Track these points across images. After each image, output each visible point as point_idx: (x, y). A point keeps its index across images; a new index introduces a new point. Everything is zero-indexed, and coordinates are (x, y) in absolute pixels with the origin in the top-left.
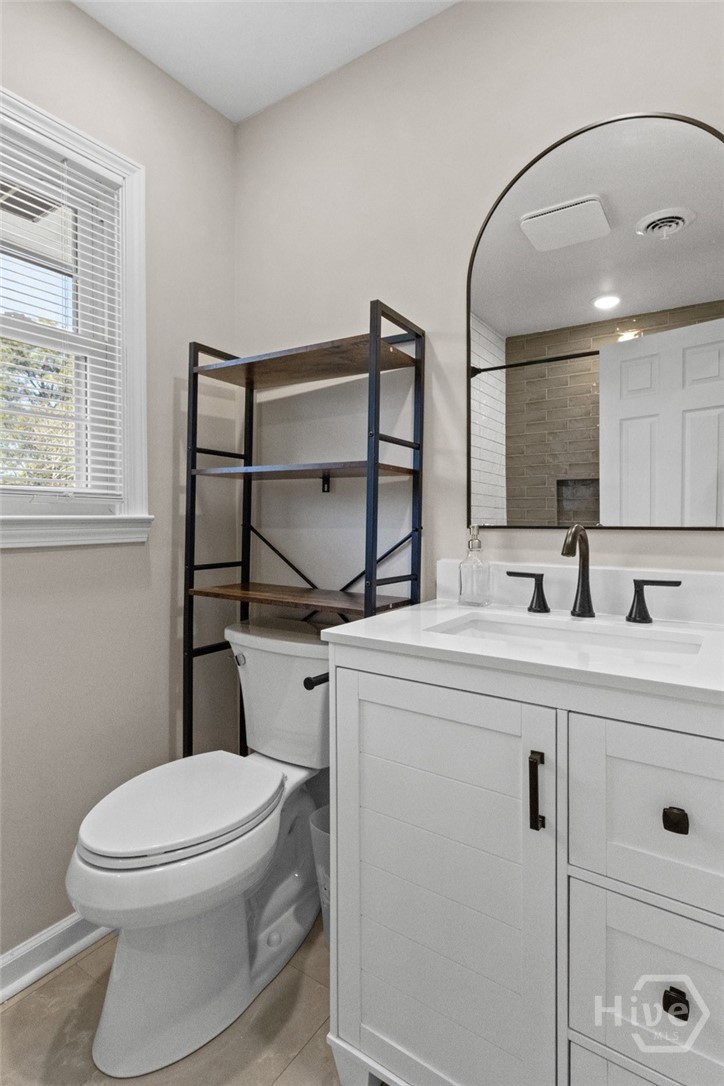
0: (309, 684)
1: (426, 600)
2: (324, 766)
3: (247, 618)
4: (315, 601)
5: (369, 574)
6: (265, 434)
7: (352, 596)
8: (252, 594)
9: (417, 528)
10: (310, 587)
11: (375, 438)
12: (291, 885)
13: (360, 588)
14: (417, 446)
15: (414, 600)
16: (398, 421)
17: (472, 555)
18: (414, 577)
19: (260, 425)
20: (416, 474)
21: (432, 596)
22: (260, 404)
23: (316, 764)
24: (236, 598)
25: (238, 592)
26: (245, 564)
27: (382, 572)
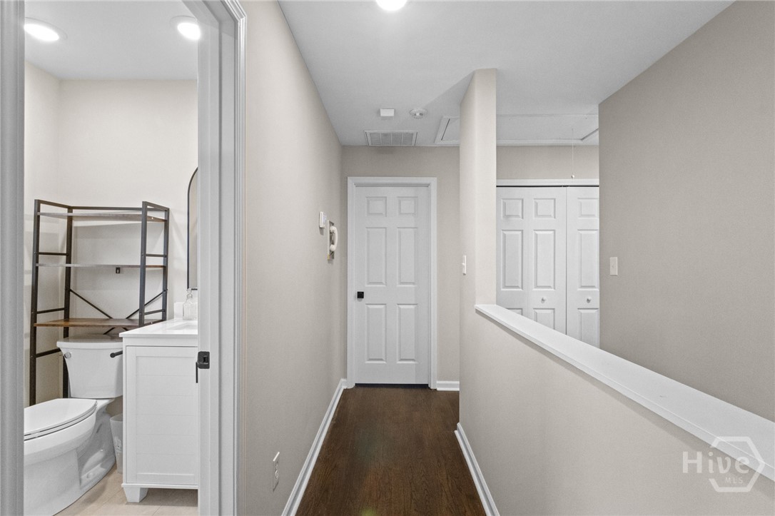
0: (113, 355)
1: (169, 319)
2: (119, 395)
3: (68, 336)
4: (112, 323)
5: (141, 310)
6: (80, 244)
7: (132, 320)
8: (71, 323)
9: (165, 290)
10: (107, 318)
11: (144, 255)
12: (99, 455)
13: (137, 317)
14: (166, 256)
15: (164, 319)
16: (155, 245)
17: (189, 300)
18: (164, 311)
19: (76, 237)
20: (165, 268)
21: (172, 318)
22: (76, 228)
23: (113, 395)
24: (61, 326)
25: (63, 323)
26: (66, 309)
27: (147, 310)
